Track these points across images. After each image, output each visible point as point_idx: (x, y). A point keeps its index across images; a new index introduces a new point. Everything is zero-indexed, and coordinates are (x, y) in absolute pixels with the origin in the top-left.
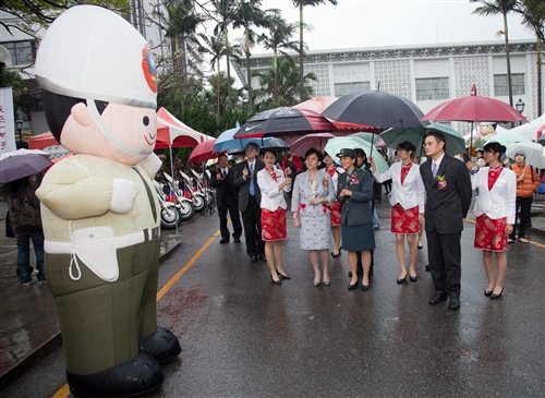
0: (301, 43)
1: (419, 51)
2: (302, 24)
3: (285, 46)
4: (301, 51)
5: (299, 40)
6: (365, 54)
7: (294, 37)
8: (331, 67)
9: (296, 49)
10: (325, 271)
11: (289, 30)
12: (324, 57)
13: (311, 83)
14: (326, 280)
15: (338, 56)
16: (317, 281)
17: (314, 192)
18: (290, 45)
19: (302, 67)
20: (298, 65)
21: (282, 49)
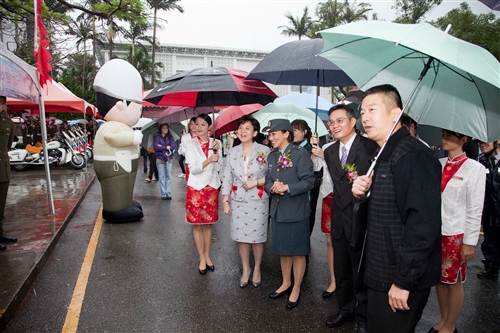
0: (154, 38)
1: (240, 54)
2: (155, 24)
3: (142, 38)
4: (153, 43)
5: (152, 35)
6: (201, 51)
7: (149, 33)
8: (174, 57)
9: (150, 42)
10: (257, 268)
11: (145, 27)
12: (170, 49)
13: (159, 69)
14: (256, 279)
15: (180, 50)
16: (244, 280)
17: (246, 172)
18: (146, 38)
19: (154, 55)
20: (150, 53)
21: (139, 41)
